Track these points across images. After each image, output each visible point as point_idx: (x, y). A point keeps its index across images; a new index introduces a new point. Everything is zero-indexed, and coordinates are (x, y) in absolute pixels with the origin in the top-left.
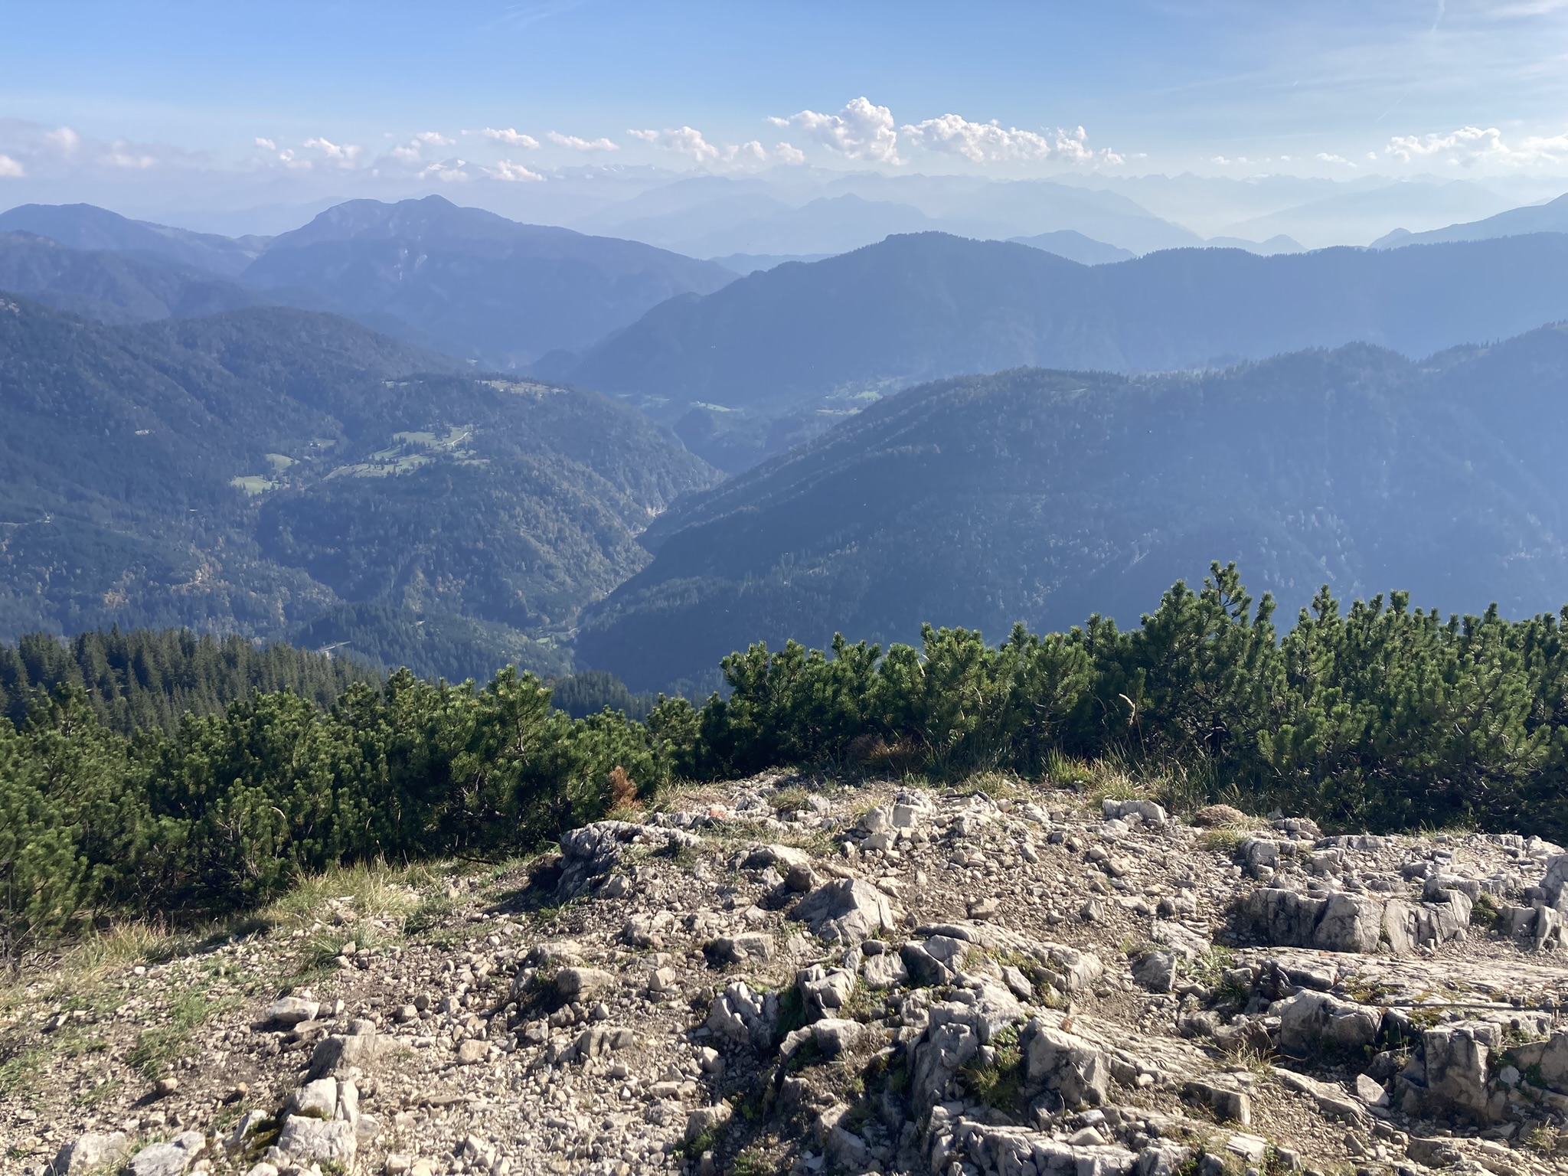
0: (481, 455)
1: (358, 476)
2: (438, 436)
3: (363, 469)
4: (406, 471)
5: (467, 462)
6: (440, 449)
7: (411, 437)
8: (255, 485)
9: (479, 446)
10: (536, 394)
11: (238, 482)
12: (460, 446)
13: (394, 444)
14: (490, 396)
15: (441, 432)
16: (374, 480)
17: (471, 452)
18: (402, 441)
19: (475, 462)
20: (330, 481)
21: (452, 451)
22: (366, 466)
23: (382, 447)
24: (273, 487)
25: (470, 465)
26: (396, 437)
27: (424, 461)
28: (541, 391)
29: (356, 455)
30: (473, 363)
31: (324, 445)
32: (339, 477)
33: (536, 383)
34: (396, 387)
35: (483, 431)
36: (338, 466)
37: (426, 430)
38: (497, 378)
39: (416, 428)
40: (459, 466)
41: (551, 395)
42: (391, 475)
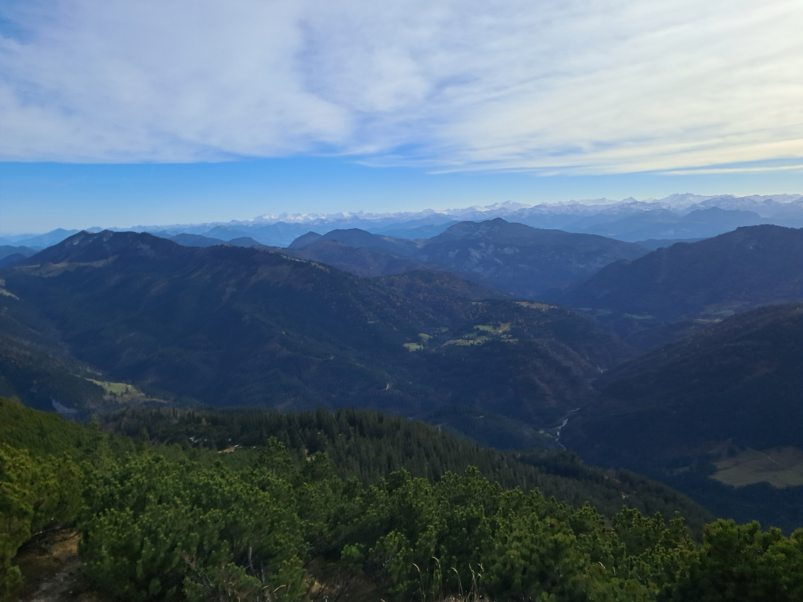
0: (513, 338)
1: (457, 345)
2: (495, 328)
3: (460, 342)
4: (479, 343)
5: (507, 340)
6: (495, 333)
7: (481, 328)
8: (413, 347)
9: (514, 333)
10: (542, 309)
11: (406, 345)
12: (504, 333)
13: (475, 330)
14: (520, 309)
15: (496, 326)
16: (465, 347)
17: (510, 336)
18: (478, 329)
19: (511, 340)
20: (446, 346)
21: (501, 335)
22: (461, 340)
23: (470, 332)
24: (421, 348)
25: (508, 342)
26: (475, 327)
27: (487, 339)
28: (544, 307)
29: (457, 335)
30: (512, 293)
31: (444, 330)
32: (449, 345)
33: (542, 303)
34: (477, 305)
35: (515, 326)
36: (449, 340)
37: (490, 325)
38: (523, 301)
39: (484, 324)
40: (503, 342)
41: (550, 309)
42: (472, 345)
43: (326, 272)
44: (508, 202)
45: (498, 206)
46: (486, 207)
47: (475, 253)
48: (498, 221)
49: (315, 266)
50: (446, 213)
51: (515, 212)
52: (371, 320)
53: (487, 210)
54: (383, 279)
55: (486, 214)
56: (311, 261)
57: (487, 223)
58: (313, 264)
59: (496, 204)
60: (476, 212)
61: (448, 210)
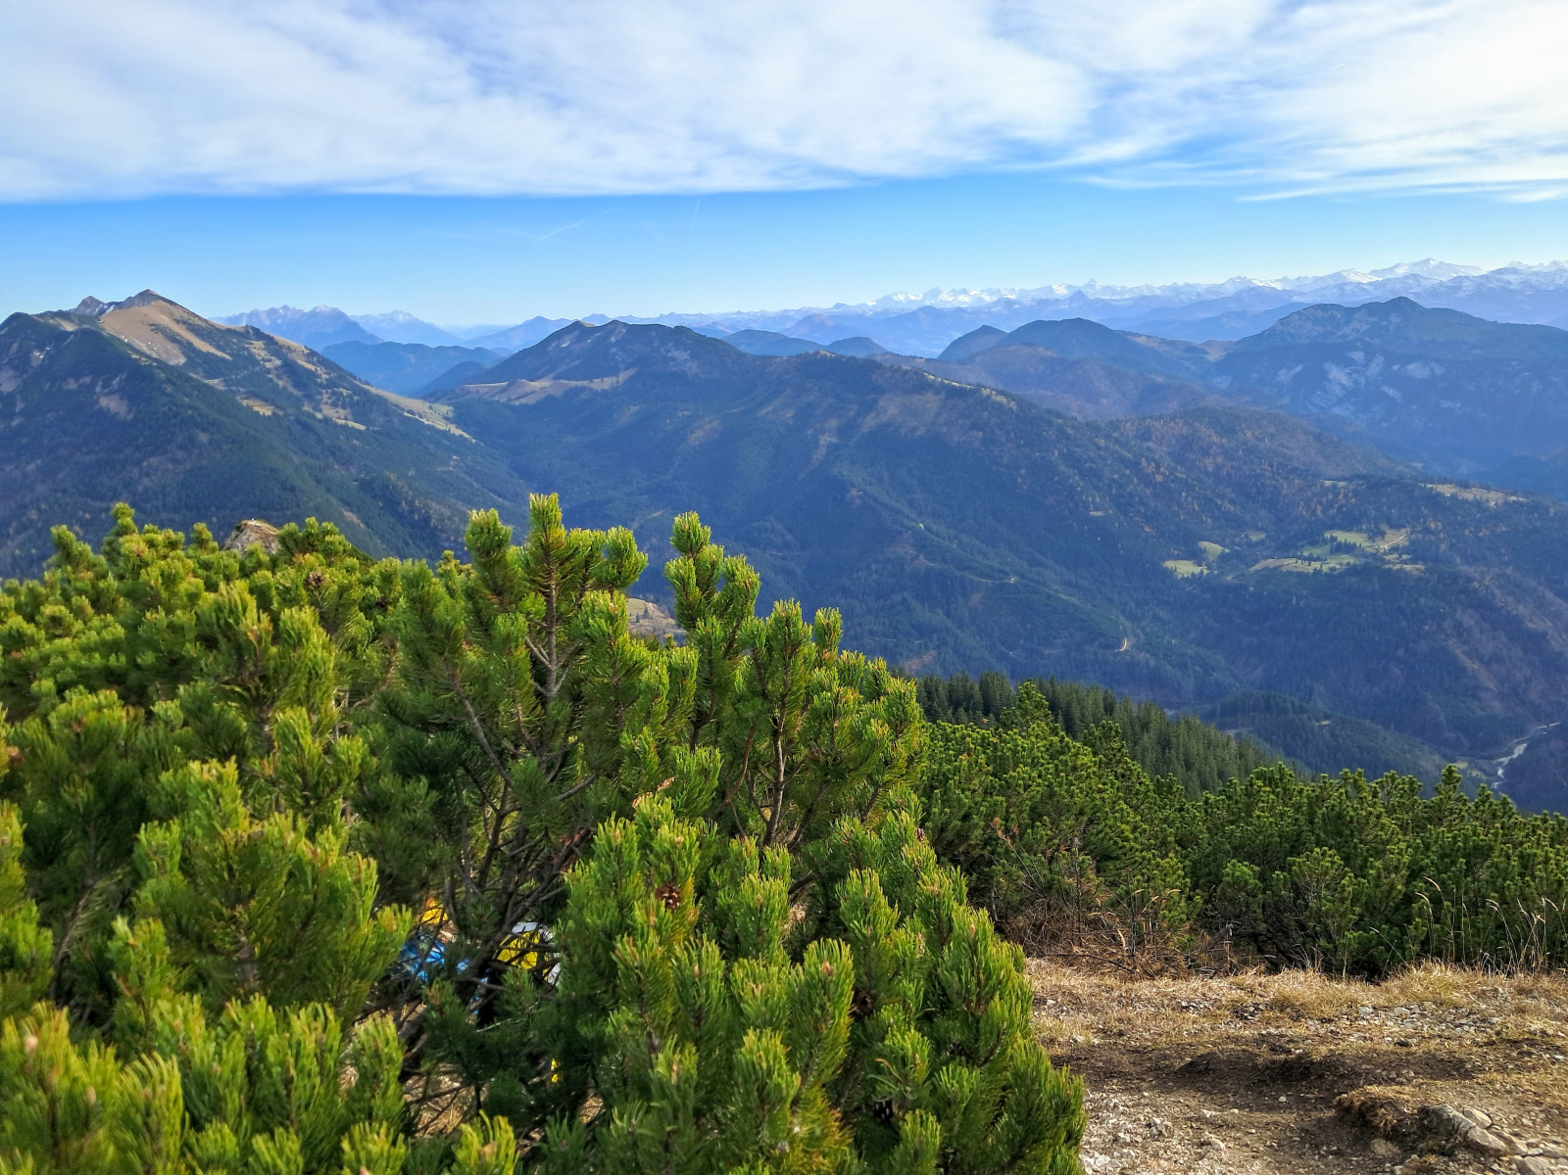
0: (1414, 561)
1: (1284, 570)
2: (1371, 539)
3: (1291, 564)
4: (1333, 569)
5: (1398, 566)
6: (1370, 550)
7: (1342, 536)
8: (1185, 568)
9: (1415, 552)
10: (1487, 501)
11: (1170, 564)
12: (1394, 549)
13: (1325, 542)
14: (1435, 500)
15: (1376, 534)
16: (1300, 575)
17: (1405, 557)
18: (1333, 539)
19: (1408, 567)
20: (1257, 572)
21: (1385, 554)
22: (1292, 561)
23: (1314, 544)
24: (1202, 572)
25: (1401, 569)
26: (1328, 535)
27: (1352, 561)
28: (1494, 499)
29: (1285, 548)
30: (1419, 466)
31: (1255, 537)
32: (1266, 568)
33: (1489, 489)
34: (1334, 486)
35: (1420, 536)
36: (1266, 558)
37: (1360, 531)
38: (1445, 481)
39: (1347, 527)
40: (1390, 570)
41: (1507, 503)
42: (1317, 572)
43: (1011, 409)
44: (1427, 262)
45: (1401, 272)
46: (1374, 272)
47: (1338, 375)
48: (1400, 306)
49: (989, 397)
50: (1279, 286)
51: (1441, 284)
52: (1096, 510)
53: (1374, 279)
54: (1129, 424)
55: (1370, 288)
56: (980, 386)
57: (1372, 308)
58: (986, 392)
59: (1397, 266)
60: (1346, 284)
61: (1284, 280)
